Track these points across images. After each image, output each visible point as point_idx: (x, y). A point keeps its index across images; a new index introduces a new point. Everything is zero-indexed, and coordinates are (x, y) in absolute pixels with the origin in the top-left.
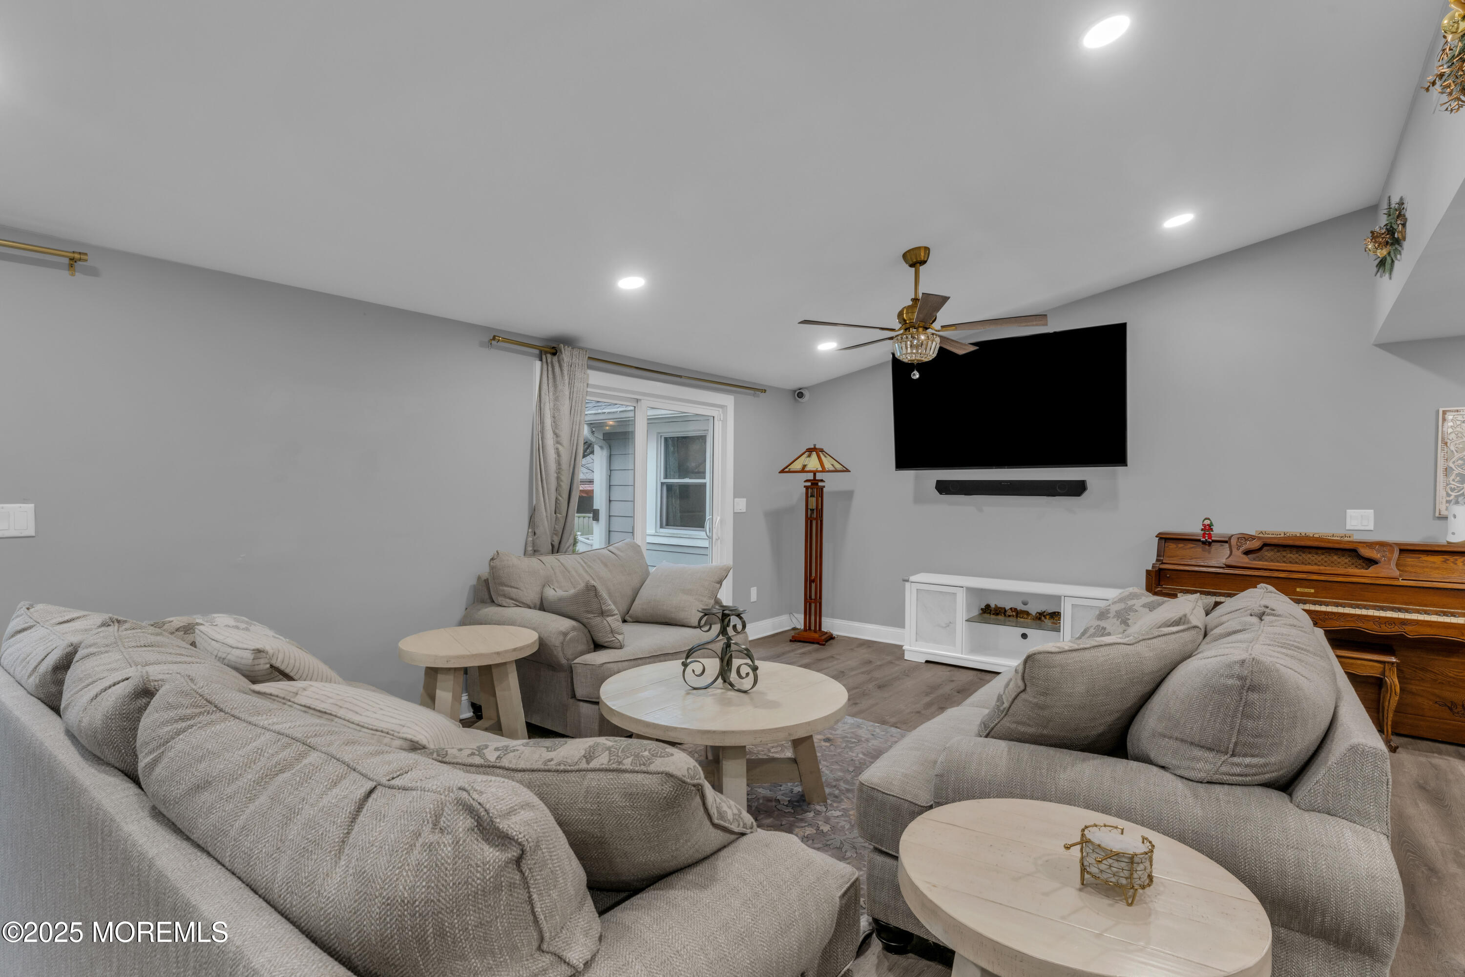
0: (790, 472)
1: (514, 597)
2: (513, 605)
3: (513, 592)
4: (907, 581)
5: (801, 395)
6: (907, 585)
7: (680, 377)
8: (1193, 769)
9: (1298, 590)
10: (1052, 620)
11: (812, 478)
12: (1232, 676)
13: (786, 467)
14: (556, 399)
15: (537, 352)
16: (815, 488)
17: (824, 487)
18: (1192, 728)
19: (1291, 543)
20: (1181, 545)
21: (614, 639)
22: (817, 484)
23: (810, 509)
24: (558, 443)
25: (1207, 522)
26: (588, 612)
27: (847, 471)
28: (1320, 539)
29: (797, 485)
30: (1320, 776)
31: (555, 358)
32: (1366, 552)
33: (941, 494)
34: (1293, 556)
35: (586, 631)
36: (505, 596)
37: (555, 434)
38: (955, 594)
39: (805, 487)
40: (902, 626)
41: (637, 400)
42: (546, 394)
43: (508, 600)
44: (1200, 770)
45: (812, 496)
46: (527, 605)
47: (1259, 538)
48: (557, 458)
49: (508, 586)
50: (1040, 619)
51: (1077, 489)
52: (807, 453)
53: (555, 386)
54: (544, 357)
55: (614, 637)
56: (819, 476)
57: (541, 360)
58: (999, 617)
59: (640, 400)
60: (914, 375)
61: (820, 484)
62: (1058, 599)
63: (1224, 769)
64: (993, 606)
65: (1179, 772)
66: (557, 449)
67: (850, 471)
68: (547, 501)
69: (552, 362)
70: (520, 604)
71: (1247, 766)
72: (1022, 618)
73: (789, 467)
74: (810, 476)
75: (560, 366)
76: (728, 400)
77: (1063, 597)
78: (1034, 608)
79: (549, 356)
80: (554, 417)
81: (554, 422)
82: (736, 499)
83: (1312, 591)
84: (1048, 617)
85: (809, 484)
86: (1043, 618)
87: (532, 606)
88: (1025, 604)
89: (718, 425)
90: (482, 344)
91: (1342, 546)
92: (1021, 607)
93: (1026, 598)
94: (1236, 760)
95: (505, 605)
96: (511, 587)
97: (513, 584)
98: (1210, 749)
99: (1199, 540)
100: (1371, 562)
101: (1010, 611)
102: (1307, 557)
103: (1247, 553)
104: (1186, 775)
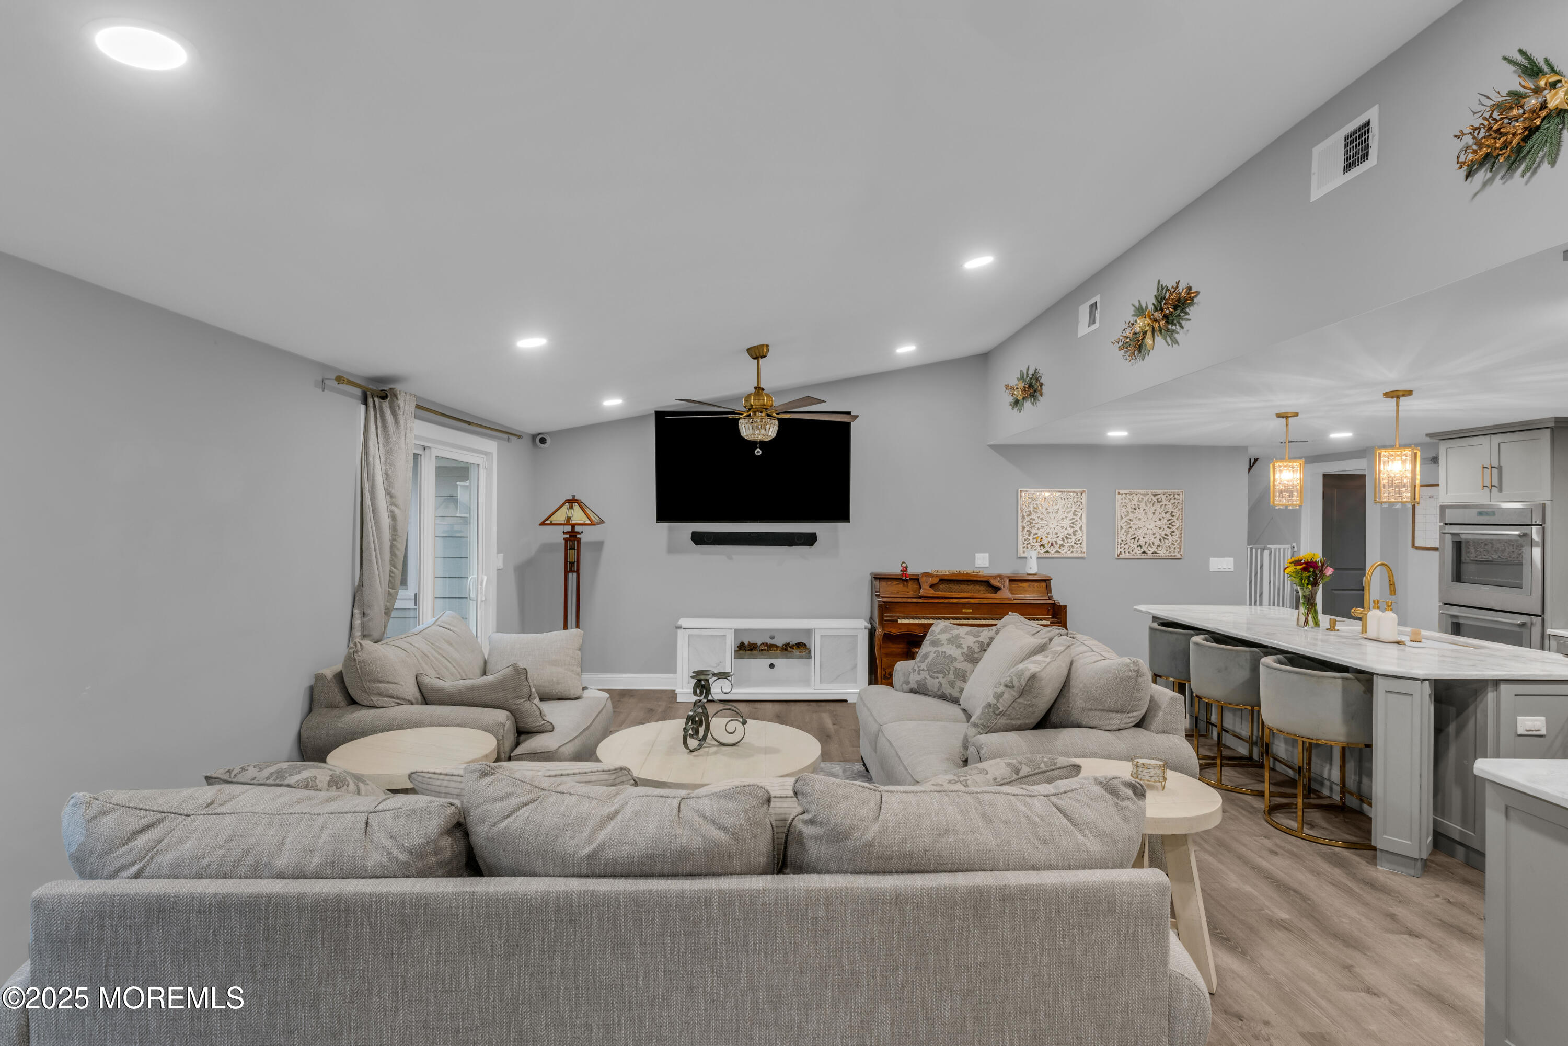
0: (552, 524)
1: (394, 694)
2: (394, 704)
3: (391, 689)
4: (680, 627)
5: (543, 441)
6: (679, 631)
7: (469, 423)
8: (1112, 724)
9: (964, 610)
10: (799, 650)
11: (570, 530)
12: (1130, 671)
13: (547, 519)
14: (389, 452)
15: (358, 392)
16: (573, 539)
17: (582, 538)
18: (1110, 703)
19: (954, 578)
20: (889, 583)
21: (544, 722)
22: (576, 536)
23: (570, 563)
24: (393, 504)
25: (904, 565)
26: (518, 698)
27: (602, 523)
28: (967, 575)
29: (557, 536)
30: (1160, 715)
31: (386, 404)
32: (995, 583)
33: (696, 544)
34: (956, 587)
35: (513, 718)
36: (380, 694)
37: (387, 492)
38: (725, 636)
39: (564, 539)
40: (674, 671)
42: (374, 445)
43: (387, 699)
44: (1115, 724)
45: (572, 548)
46: (409, 701)
47: (937, 576)
48: (391, 522)
49: (383, 682)
50: (786, 650)
51: (809, 540)
52: (567, 505)
53: (387, 437)
54: (370, 401)
55: (544, 720)
56: (577, 529)
57: (365, 402)
58: (754, 652)
59: (430, 448)
60: (758, 452)
61: (578, 536)
62: (808, 632)
63: (1125, 721)
64: (746, 643)
65: (1103, 728)
66: (392, 512)
69: (381, 408)
70: (401, 701)
71: (1134, 717)
72: (772, 650)
73: (550, 519)
74: (569, 528)
75: (394, 414)
76: (491, 446)
77: (814, 630)
78: (780, 641)
79: (376, 399)
80: (387, 474)
81: (387, 479)
83: (971, 610)
84: (795, 647)
85: (567, 536)
86: (789, 649)
87: (414, 701)
88: (772, 638)
89: (482, 472)
90: (316, 385)
91: (979, 579)
92: (770, 641)
93: (772, 633)
94: (1130, 715)
95: (382, 705)
96: (388, 682)
97: (390, 679)
98: (1117, 712)
99: (901, 579)
100: (996, 589)
101: (762, 646)
102: (963, 587)
103: (932, 586)
104: (1108, 729)
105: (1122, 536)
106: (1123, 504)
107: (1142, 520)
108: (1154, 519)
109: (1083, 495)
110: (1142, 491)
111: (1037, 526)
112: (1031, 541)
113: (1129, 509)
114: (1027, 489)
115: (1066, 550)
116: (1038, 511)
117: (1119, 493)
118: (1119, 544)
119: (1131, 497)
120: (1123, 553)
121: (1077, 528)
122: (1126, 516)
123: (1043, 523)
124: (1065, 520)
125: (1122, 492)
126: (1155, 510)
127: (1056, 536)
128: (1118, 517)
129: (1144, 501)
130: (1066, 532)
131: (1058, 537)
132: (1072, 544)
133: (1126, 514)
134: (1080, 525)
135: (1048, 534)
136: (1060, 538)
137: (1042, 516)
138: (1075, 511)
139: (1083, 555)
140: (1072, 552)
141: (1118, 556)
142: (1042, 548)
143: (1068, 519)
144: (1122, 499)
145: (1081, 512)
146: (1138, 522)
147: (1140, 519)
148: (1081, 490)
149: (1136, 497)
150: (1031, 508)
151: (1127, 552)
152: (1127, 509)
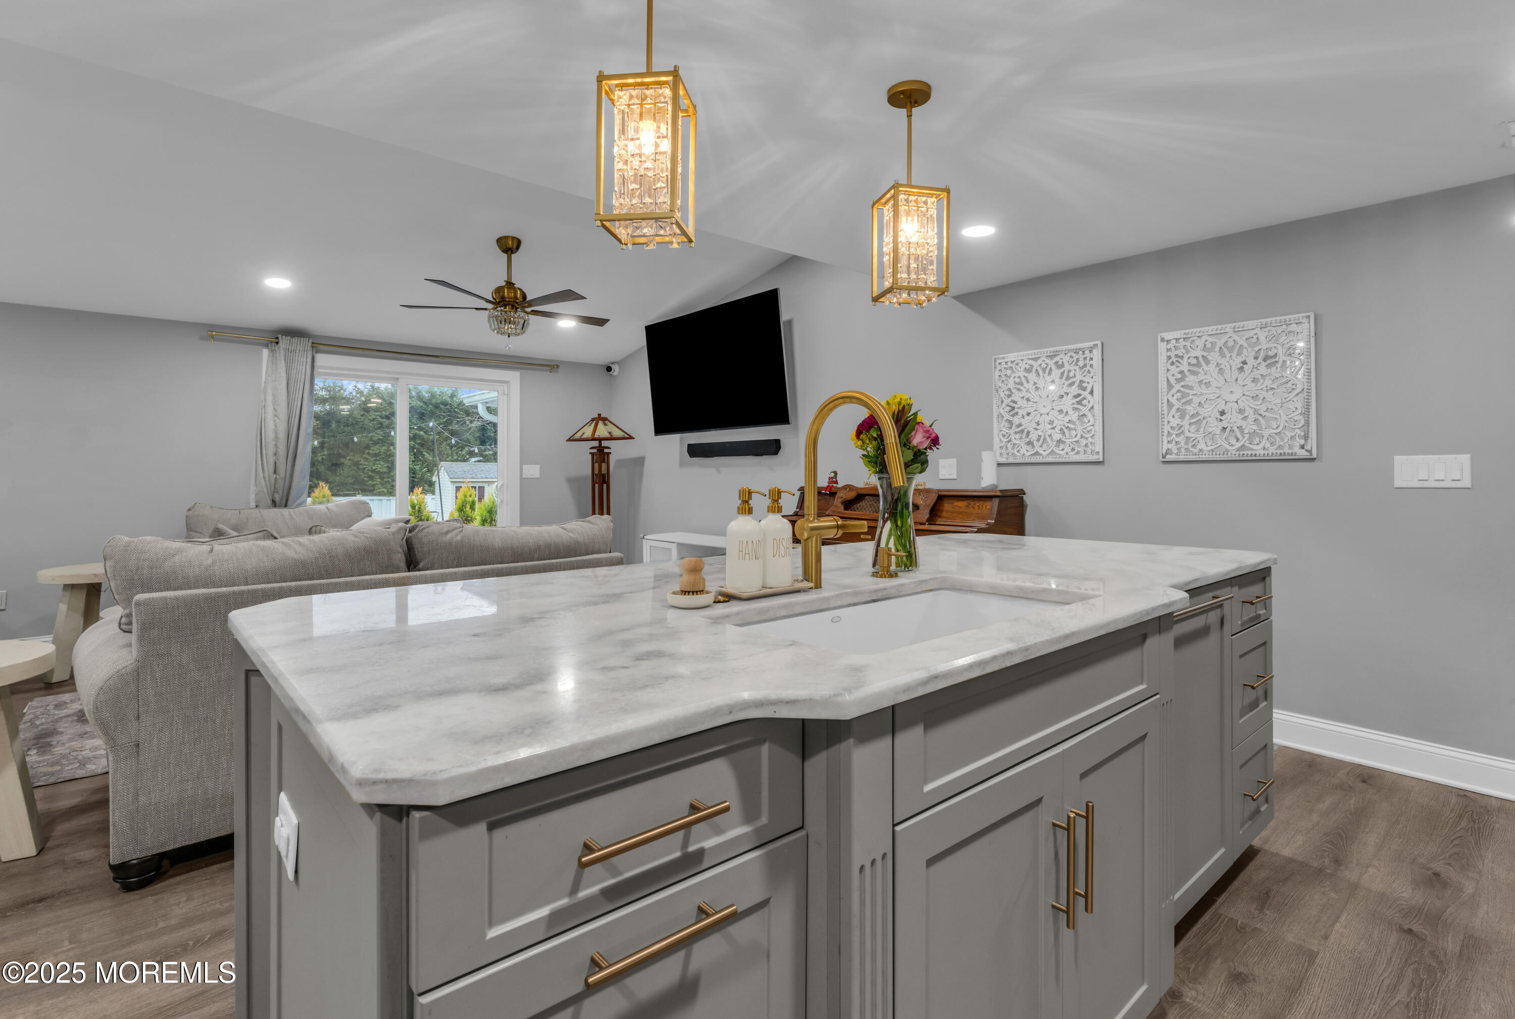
0: (576, 440)
5: (608, 369)
11: (598, 445)
13: (574, 436)
16: (601, 455)
17: (610, 453)
22: (603, 450)
24: (275, 416)
27: (631, 438)
29: (584, 453)
31: (278, 347)
33: (691, 458)
37: (274, 409)
38: (671, 550)
39: (590, 453)
41: (397, 379)
42: (270, 377)
45: (596, 462)
48: (275, 428)
51: (773, 448)
54: (270, 346)
56: (604, 443)
61: (606, 451)
66: (275, 421)
67: (634, 438)
68: (265, 464)
69: (275, 350)
73: (576, 436)
74: (596, 444)
75: (280, 353)
76: (513, 377)
79: (273, 344)
81: (274, 399)
82: (525, 466)
85: (595, 451)
89: (503, 399)
90: (202, 338)
99: (825, 493)
105: (1171, 419)
106: (1174, 359)
107: (1214, 384)
108: (1240, 382)
109: (1095, 351)
110: (1212, 329)
111: (1021, 412)
112: (1013, 437)
113: (1185, 367)
114: (1004, 356)
115: (1068, 449)
116: (1022, 388)
117: (1163, 340)
118: (1166, 433)
119: (1188, 344)
120: (1175, 451)
121: (1084, 410)
122: (1178, 381)
123: (1029, 407)
124: (1064, 399)
125: (1167, 336)
126: (1244, 363)
127: (1050, 426)
128: (1163, 384)
129: (1217, 349)
130: (1067, 419)
131: (1053, 428)
132: (1078, 438)
133: (1179, 376)
134: (1090, 405)
135: (1038, 424)
136: (1057, 430)
137: (1028, 395)
138: (1081, 382)
139: (1095, 458)
140: (1078, 452)
141: (1164, 457)
142: (1029, 448)
143: (1070, 396)
144: (1169, 350)
145: (1091, 381)
146: (1204, 389)
147: (1208, 384)
148: (1090, 344)
149: (1200, 343)
150: (1011, 385)
151: (1183, 450)
152: (1182, 368)
